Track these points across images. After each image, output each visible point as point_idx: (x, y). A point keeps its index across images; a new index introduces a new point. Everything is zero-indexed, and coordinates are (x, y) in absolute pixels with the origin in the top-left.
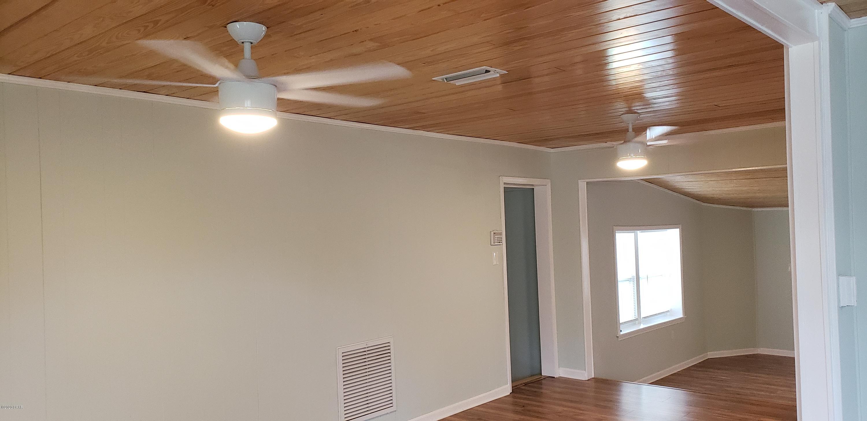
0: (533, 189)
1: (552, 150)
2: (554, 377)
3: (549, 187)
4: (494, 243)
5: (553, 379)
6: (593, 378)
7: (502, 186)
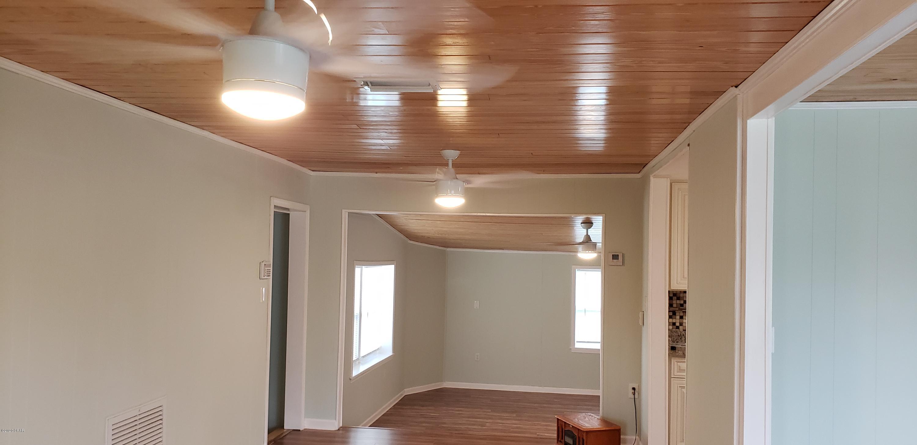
0: (289, 214)
1: (313, 173)
2: (300, 430)
3: (308, 213)
4: (264, 277)
5: (298, 432)
6: (341, 427)
7: (273, 210)
